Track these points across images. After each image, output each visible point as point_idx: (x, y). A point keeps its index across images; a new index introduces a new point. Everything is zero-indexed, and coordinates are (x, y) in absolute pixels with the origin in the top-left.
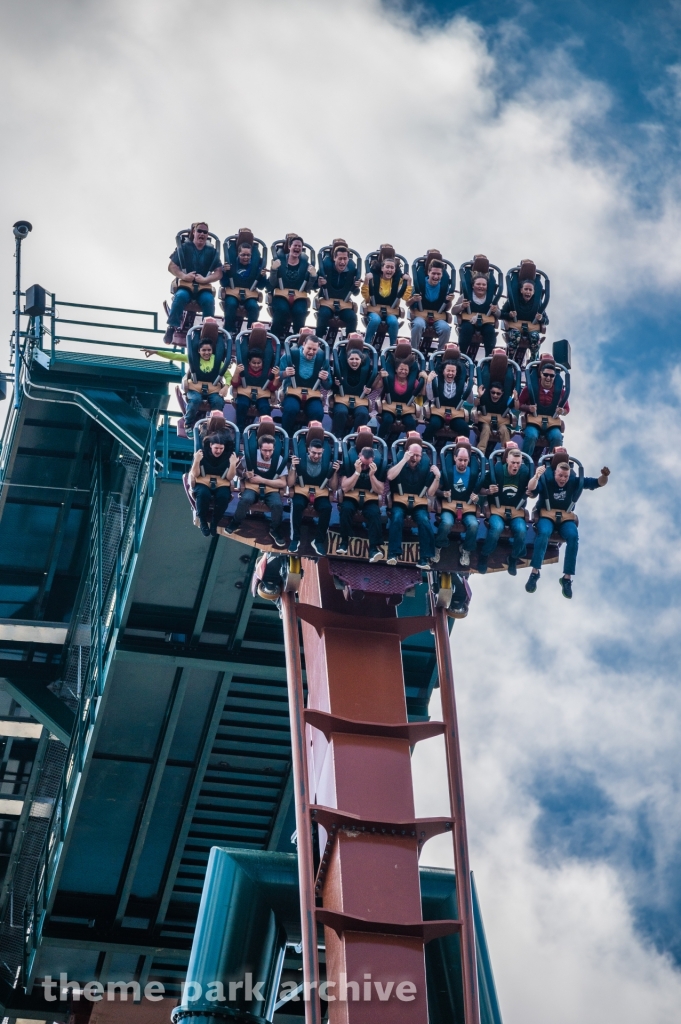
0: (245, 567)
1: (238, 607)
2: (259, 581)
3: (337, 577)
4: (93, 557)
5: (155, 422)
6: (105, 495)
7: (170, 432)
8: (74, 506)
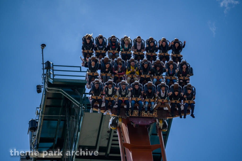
0: (109, 134)
1: (107, 145)
2: (111, 125)
3: (131, 121)
4: (68, 134)
5: (82, 96)
6: (70, 117)
7: (86, 99)
8: (62, 120)
